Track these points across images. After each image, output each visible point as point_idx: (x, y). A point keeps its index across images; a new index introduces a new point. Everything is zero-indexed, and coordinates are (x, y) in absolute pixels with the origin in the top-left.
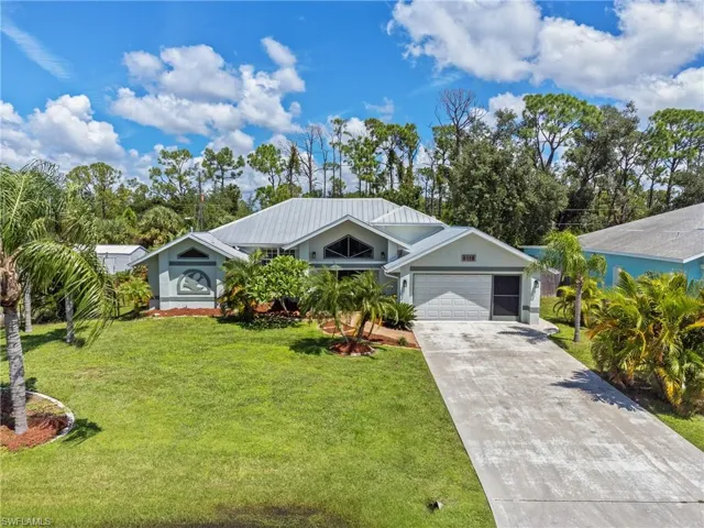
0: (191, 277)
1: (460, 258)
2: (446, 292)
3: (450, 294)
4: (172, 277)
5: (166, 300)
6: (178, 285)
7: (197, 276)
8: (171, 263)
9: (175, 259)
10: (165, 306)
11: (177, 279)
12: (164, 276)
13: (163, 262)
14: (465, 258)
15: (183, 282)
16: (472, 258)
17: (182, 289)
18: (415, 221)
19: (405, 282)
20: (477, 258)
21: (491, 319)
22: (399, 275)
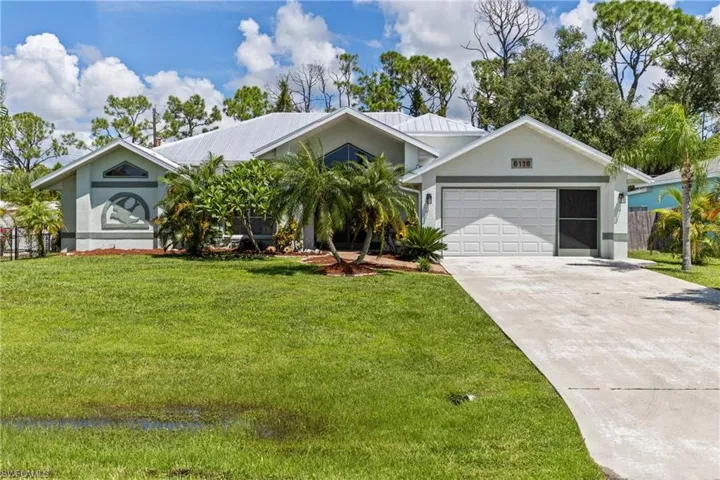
0: (121, 204)
1: (510, 163)
2: (486, 215)
3: (491, 218)
4: (94, 204)
5: (86, 236)
6: (103, 216)
7: (131, 202)
8: (94, 185)
9: (100, 178)
10: (82, 245)
11: (101, 208)
12: (83, 202)
13: (83, 182)
14: (515, 163)
15: (110, 211)
16: (527, 163)
17: (109, 222)
18: (445, 129)
19: (429, 196)
20: (534, 163)
21: (556, 254)
22: (418, 186)
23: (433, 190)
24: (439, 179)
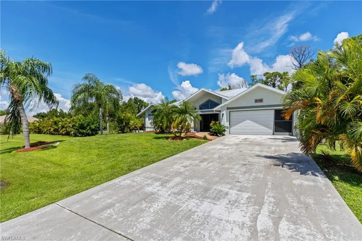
1: (254, 101)
2: (246, 120)
3: (248, 121)
4: (149, 120)
5: (148, 128)
8: (149, 115)
9: (150, 113)
10: (147, 130)
11: (151, 121)
12: (147, 119)
13: (147, 114)
14: (256, 101)
16: (261, 101)
19: (223, 114)
20: (264, 100)
21: (273, 134)
22: (220, 111)
23: (224, 112)
24: (228, 109)
